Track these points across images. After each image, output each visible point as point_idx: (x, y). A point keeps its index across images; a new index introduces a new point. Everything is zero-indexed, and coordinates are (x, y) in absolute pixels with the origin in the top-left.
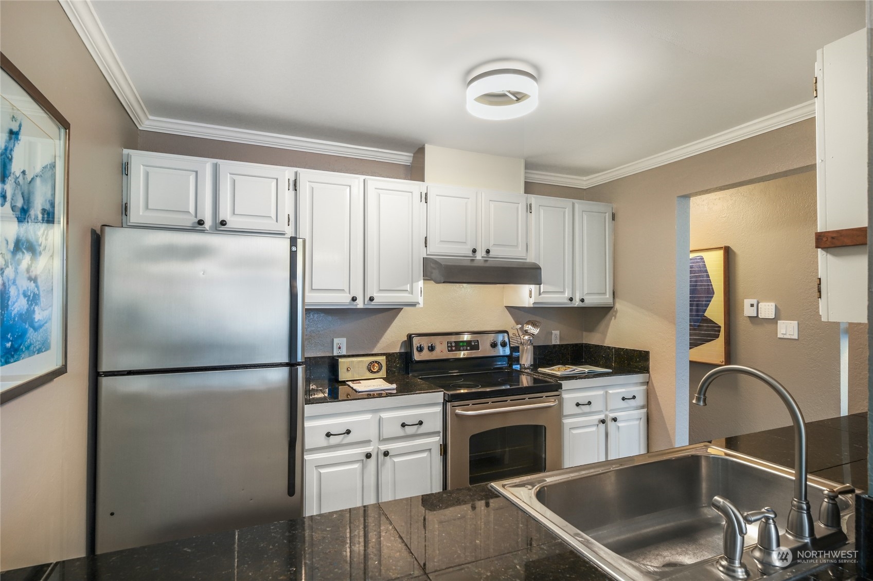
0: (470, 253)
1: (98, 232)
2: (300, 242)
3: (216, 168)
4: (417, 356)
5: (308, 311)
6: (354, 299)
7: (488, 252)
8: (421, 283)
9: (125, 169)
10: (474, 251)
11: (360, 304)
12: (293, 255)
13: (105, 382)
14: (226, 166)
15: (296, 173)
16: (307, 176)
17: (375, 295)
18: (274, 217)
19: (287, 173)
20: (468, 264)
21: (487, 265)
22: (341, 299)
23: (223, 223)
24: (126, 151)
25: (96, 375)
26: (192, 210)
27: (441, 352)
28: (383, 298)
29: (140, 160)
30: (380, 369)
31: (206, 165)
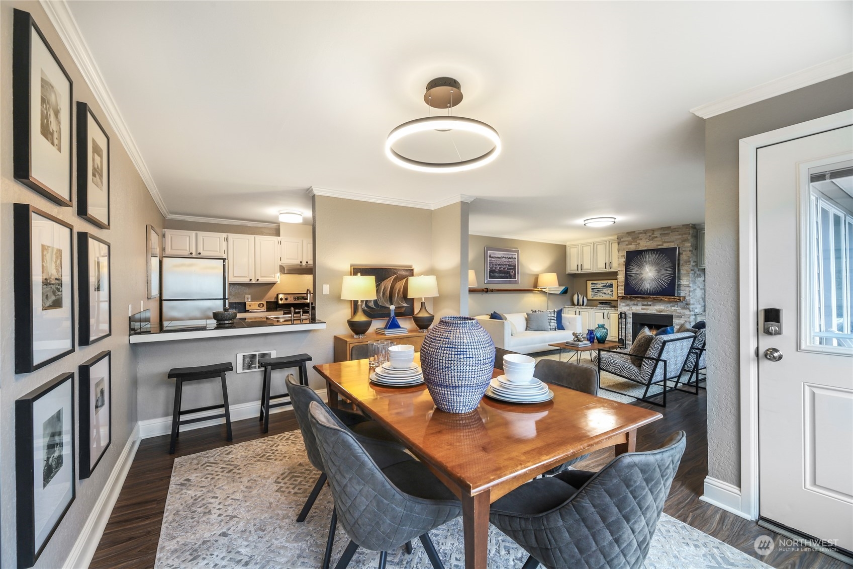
0: (300, 263)
1: (161, 259)
2: (226, 261)
3: (196, 234)
4: (280, 302)
5: (230, 284)
6: (251, 280)
7: (307, 262)
8: (279, 274)
9: (164, 236)
10: (301, 262)
11: (253, 282)
12: (224, 266)
13: (164, 303)
14: (201, 234)
15: (227, 235)
16: (231, 236)
17: (259, 278)
18: (219, 251)
19: (224, 235)
20: (299, 267)
21: (308, 267)
22: (246, 280)
23: (200, 254)
24: (163, 230)
25: (161, 300)
26: (188, 249)
27: (291, 300)
28: (262, 280)
29: (169, 233)
30: (263, 306)
31: (193, 233)
